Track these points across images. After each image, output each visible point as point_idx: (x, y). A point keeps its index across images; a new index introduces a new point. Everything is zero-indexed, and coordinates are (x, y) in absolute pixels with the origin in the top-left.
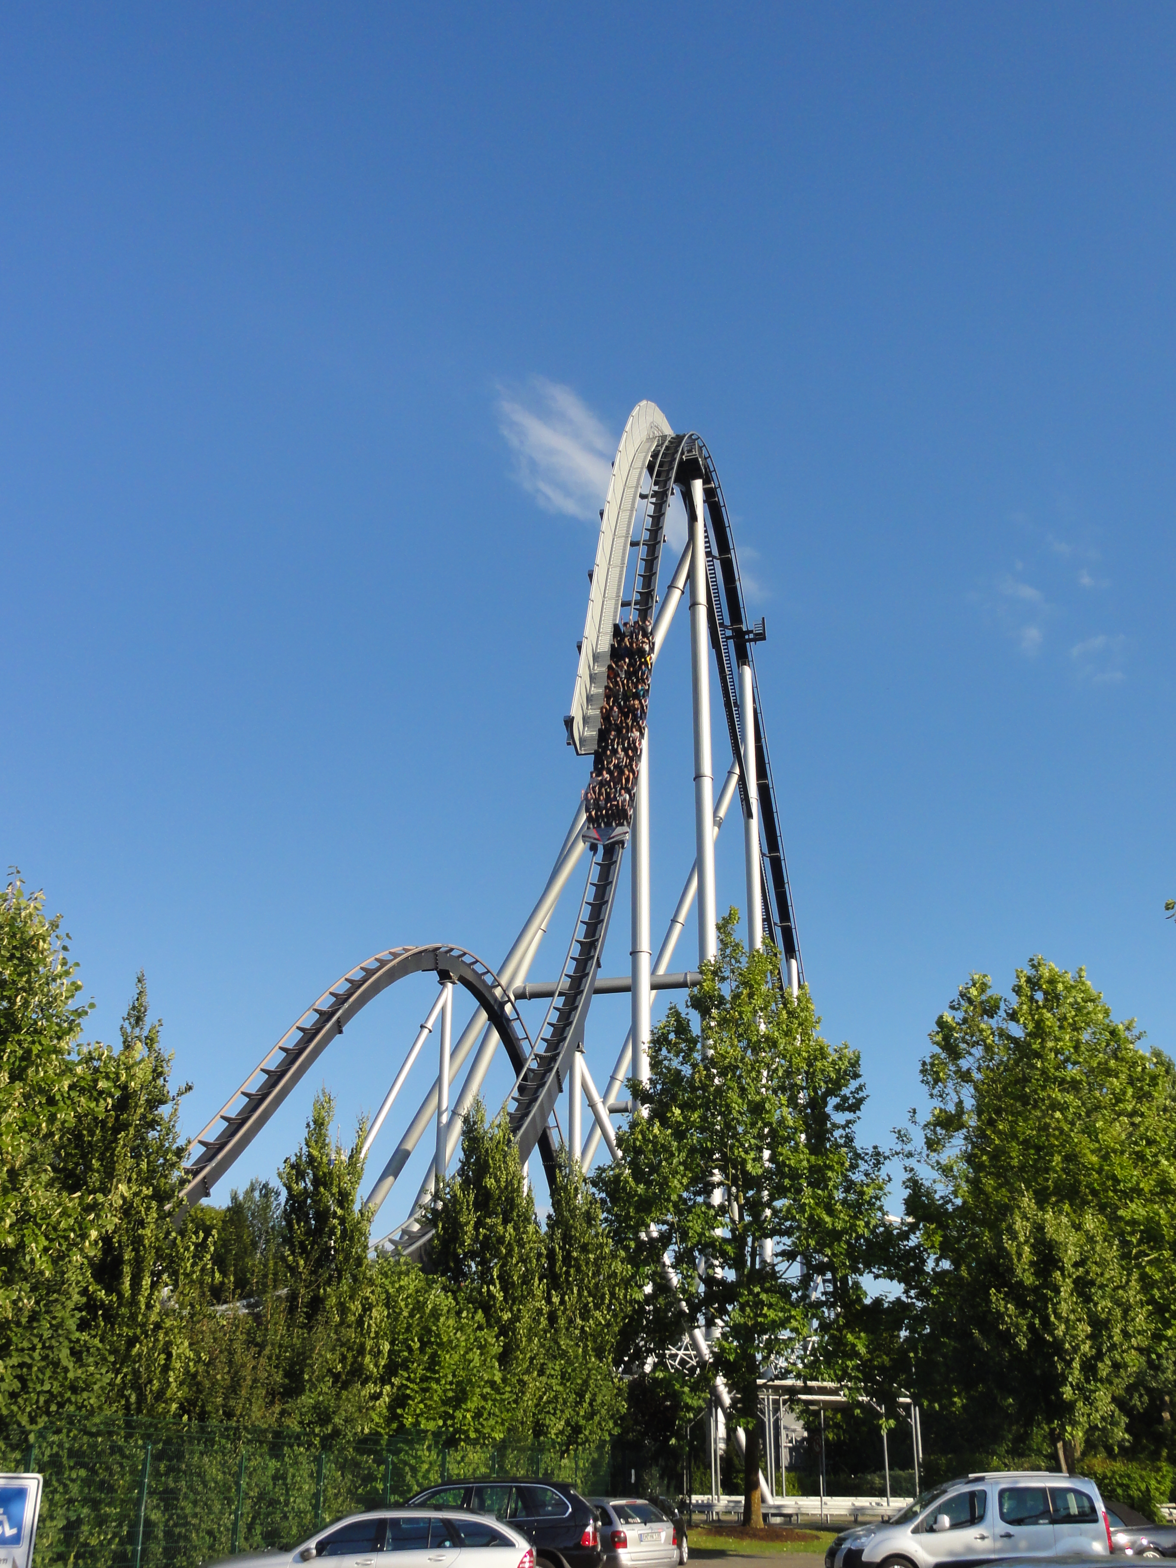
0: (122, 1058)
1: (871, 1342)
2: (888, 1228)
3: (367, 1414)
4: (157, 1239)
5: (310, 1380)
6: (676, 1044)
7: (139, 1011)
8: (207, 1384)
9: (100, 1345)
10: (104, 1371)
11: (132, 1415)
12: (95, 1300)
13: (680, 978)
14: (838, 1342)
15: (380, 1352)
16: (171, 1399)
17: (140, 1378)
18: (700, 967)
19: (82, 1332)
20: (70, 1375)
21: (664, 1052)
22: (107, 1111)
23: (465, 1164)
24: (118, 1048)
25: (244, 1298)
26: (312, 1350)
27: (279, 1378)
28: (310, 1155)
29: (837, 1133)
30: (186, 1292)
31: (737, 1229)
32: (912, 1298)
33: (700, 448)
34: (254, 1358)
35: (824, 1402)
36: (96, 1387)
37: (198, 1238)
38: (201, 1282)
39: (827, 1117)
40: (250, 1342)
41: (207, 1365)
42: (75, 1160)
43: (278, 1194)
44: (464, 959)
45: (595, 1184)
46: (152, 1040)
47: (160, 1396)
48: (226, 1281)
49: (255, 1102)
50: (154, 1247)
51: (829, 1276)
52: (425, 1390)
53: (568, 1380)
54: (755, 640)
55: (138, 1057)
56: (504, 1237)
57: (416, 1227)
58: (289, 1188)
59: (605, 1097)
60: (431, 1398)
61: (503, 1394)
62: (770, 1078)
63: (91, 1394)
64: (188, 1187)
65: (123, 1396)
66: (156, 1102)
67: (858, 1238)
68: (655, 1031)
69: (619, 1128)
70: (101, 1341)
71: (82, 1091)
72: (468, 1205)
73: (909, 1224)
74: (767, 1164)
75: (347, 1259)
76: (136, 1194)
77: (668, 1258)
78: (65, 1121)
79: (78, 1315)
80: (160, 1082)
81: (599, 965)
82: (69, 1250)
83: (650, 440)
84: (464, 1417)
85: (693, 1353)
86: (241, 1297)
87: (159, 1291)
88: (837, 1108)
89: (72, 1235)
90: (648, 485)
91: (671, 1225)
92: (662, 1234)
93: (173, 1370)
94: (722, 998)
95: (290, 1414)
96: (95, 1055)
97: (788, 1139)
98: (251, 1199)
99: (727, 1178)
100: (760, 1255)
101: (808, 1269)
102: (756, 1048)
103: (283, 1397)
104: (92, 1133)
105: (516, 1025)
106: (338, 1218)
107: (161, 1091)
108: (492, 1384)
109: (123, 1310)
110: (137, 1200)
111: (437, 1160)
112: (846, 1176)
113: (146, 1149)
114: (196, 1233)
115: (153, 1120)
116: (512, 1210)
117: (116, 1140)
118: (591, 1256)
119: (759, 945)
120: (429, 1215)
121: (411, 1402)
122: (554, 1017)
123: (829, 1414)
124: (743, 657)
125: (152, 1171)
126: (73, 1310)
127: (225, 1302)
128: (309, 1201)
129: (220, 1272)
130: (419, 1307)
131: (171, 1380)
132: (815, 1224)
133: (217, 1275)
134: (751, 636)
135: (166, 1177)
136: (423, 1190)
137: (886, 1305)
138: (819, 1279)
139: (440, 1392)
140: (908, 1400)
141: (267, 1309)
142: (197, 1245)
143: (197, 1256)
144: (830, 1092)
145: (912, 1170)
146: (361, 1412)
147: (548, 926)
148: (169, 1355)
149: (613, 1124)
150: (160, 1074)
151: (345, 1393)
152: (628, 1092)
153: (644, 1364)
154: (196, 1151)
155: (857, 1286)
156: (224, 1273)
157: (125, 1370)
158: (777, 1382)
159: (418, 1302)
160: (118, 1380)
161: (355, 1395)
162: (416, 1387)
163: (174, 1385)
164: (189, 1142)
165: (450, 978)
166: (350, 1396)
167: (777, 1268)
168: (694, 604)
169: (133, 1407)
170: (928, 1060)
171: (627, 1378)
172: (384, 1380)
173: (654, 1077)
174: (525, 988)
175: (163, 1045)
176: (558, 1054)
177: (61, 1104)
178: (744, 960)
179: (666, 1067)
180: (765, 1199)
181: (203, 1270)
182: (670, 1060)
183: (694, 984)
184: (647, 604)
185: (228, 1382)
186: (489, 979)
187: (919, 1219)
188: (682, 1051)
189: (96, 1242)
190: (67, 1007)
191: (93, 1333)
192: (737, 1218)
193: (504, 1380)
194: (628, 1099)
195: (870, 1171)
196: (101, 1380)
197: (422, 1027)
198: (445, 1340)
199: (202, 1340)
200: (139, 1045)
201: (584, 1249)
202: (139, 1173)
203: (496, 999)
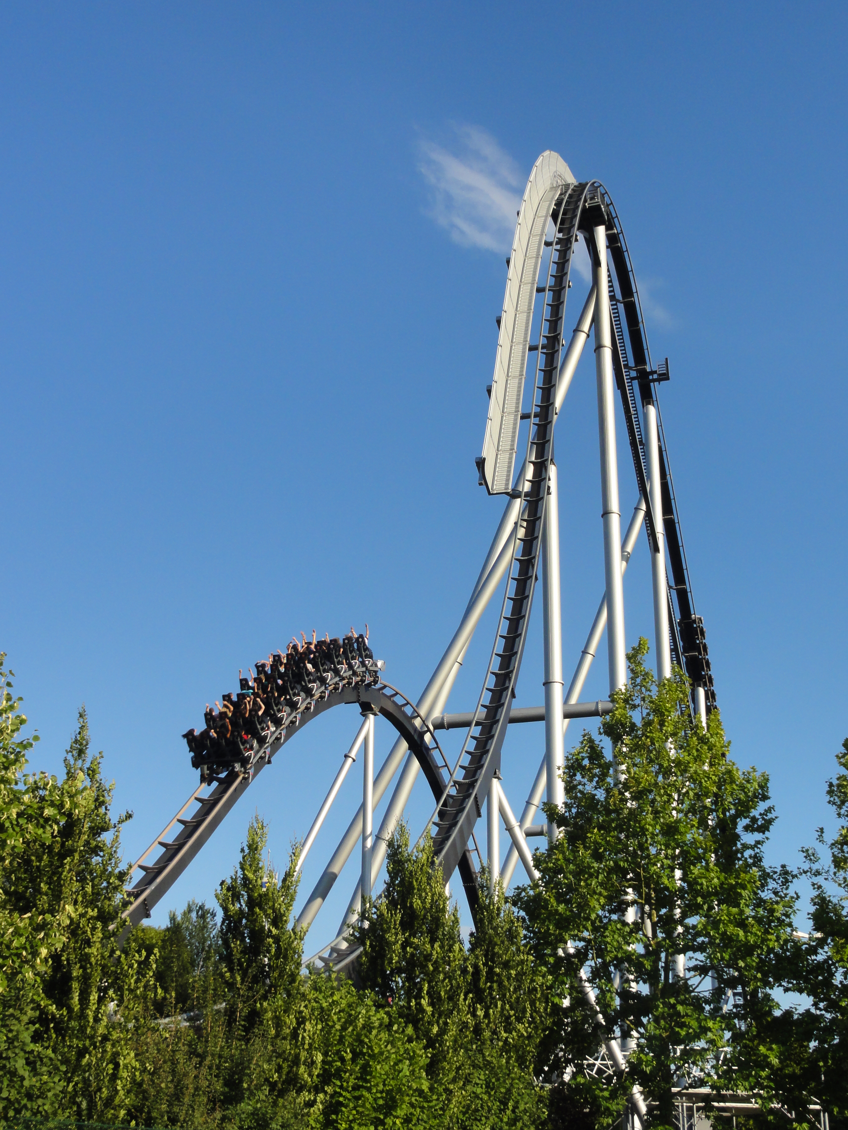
0: (66, 787)
1: (781, 1053)
2: (797, 945)
3: (302, 1120)
4: (103, 957)
5: (249, 1088)
6: (590, 769)
7: (81, 744)
8: (152, 1092)
9: (52, 1055)
10: (56, 1079)
11: (84, 1121)
12: (47, 1014)
13: (592, 707)
14: (749, 1051)
15: (313, 1062)
16: (119, 1106)
17: (90, 1086)
18: (611, 696)
19: (36, 1043)
20: (26, 1083)
21: (578, 777)
22: (53, 837)
23: (390, 885)
24: (61, 777)
25: (185, 1012)
26: (250, 1061)
27: (219, 1086)
28: (245, 878)
29: (747, 853)
30: (131, 1006)
31: (651, 945)
32: (821, 1010)
33: (603, 195)
34: (196, 1068)
35: (737, 1109)
36: (50, 1094)
37: (140, 956)
38: (145, 997)
39: (737, 837)
40: (192, 1053)
41: (153, 1074)
42: (25, 884)
43: (214, 915)
44: (385, 691)
45: (515, 904)
46: (93, 771)
47: (109, 1103)
48: (168, 996)
49: (191, 828)
50: (100, 965)
51: (739, 989)
52: (357, 1098)
53: (492, 1090)
54: (659, 380)
55: (80, 785)
56: (431, 954)
57: (344, 945)
58: (226, 910)
59: (522, 821)
60: (363, 1106)
61: (431, 1101)
62: (681, 802)
63: (45, 1101)
64: (131, 908)
65: (75, 1103)
66: (98, 829)
67: (769, 952)
68: (570, 757)
69: (537, 849)
70: (54, 1051)
71: (30, 818)
72: (395, 924)
73: (817, 939)
74: (679, 883)
75: (281, 976)
76: (82, 916)
77: (584, 973)
78: (14, 847)
79: (32, 1028)
80: (102, 810)
81: (513, 696)
82: (21, 967)
83: (553, 188)
84: (394, 1123)
85: (610, 1063)
86: (183, 1011)
87: (105, 1005)
88: (746, 828)
89: (24, 953)
90: (552, 231)
91: (588, 941)
92: (578, 950)
93: (121, 1079)
94: (633, 725)
95: (230, 1120)
96: (41, 784)
97: (699, 858)
98: (189, 920)
99: (640, 896)
100: (674, 970)
101: (720, 983)
102: (667, 773)
103: (223, 1104)
104: (40, 859)
105: (435, 754)
106: (273, 937)
107: (103, 819)
108: (420, 1092)
109: (73, 1024)
110: (83, 921)
111: (363, 881)
112: (756, 894)
113: (91, 873)
114: (139, 952)
115: (97, 846)
116: (437, 929)
117: (62, 865)
118: (513, 972)
119: (667, 673)
120: (356, 934)
121: (343, 1109)
122: (471, 745)
123: (742, 1120)
124: (647, 397)
125: (96, 894)
126: (28, 1024)
127: (168, 1016)
128: (244, 921)
129: (162, 987)
130: (350, 1021)
131: (119, 1088)
132: (728, 940)
133: (159, 991)
134: (655, 376)
135: (109, 899)
136: (350, 910)
137: (796, 1017)
138: (730, 993)
139: (371, 1100)
140: (818, 1107)
141: (207, 1022)
142: (140, 963)
143: (141, 974)
144: (739, 814)
145: (820, 887)
146: (296, 1118)
147: (465, 658)
148: (117, 1066)
149: (529, 847)
150: (103, 803)
151: (281, 1101)
152: (544, 816)
153: (563, 1073)
154: (137, 875)
155: (767, 997)
156: (166, 990)
157: (76, 1079)
158: (691, 1091)
159: (351, 1015)
160: (70, 1088)
161: (290, 1103)
162: (348, 1095)
163: (121, 1093)
164: (131, 867)
165: (371, 709)
166: (286, 1103)
167: (690, 983)
168: (599, 347)
169: (85, 1113)
170: (835, 782)
171: (548, 1086)
172: (317, 1089)
173: (569, 801)
174: (443, 718)
175: (104, 775)
176: (476, 781)
177: (10, 830)
178: (654, 689)
179: (580, 791)
180: (678, 916)
181: (145, 987)
182: (584, 785)
183: (606, 712)
184: (553, 347)
185: (172, 1090)
186: (408, 710)
187: (827, 935)
188: (595, 775)
189: (46, 960)
190: (13, 740)
191: (46, 1044)
192: (650, 934)
193: (431, 1089)
194: (543, 822)
195: (779, 889)
196: (54, 1088)
197: (346, 756)
198: (376, 1051)
199: (147, 1051)
200: (81, 775)
201: (506, 965)
202: (84, 895)
203: (415, 729)
